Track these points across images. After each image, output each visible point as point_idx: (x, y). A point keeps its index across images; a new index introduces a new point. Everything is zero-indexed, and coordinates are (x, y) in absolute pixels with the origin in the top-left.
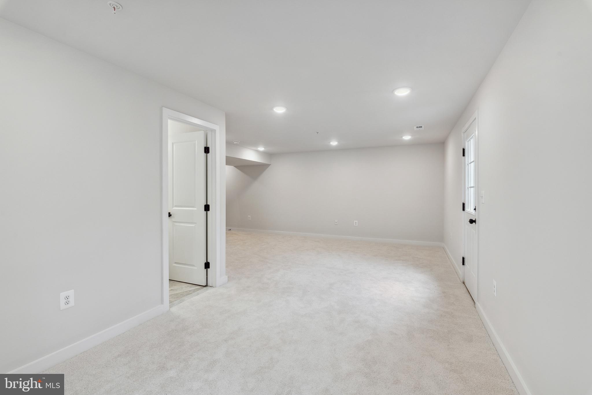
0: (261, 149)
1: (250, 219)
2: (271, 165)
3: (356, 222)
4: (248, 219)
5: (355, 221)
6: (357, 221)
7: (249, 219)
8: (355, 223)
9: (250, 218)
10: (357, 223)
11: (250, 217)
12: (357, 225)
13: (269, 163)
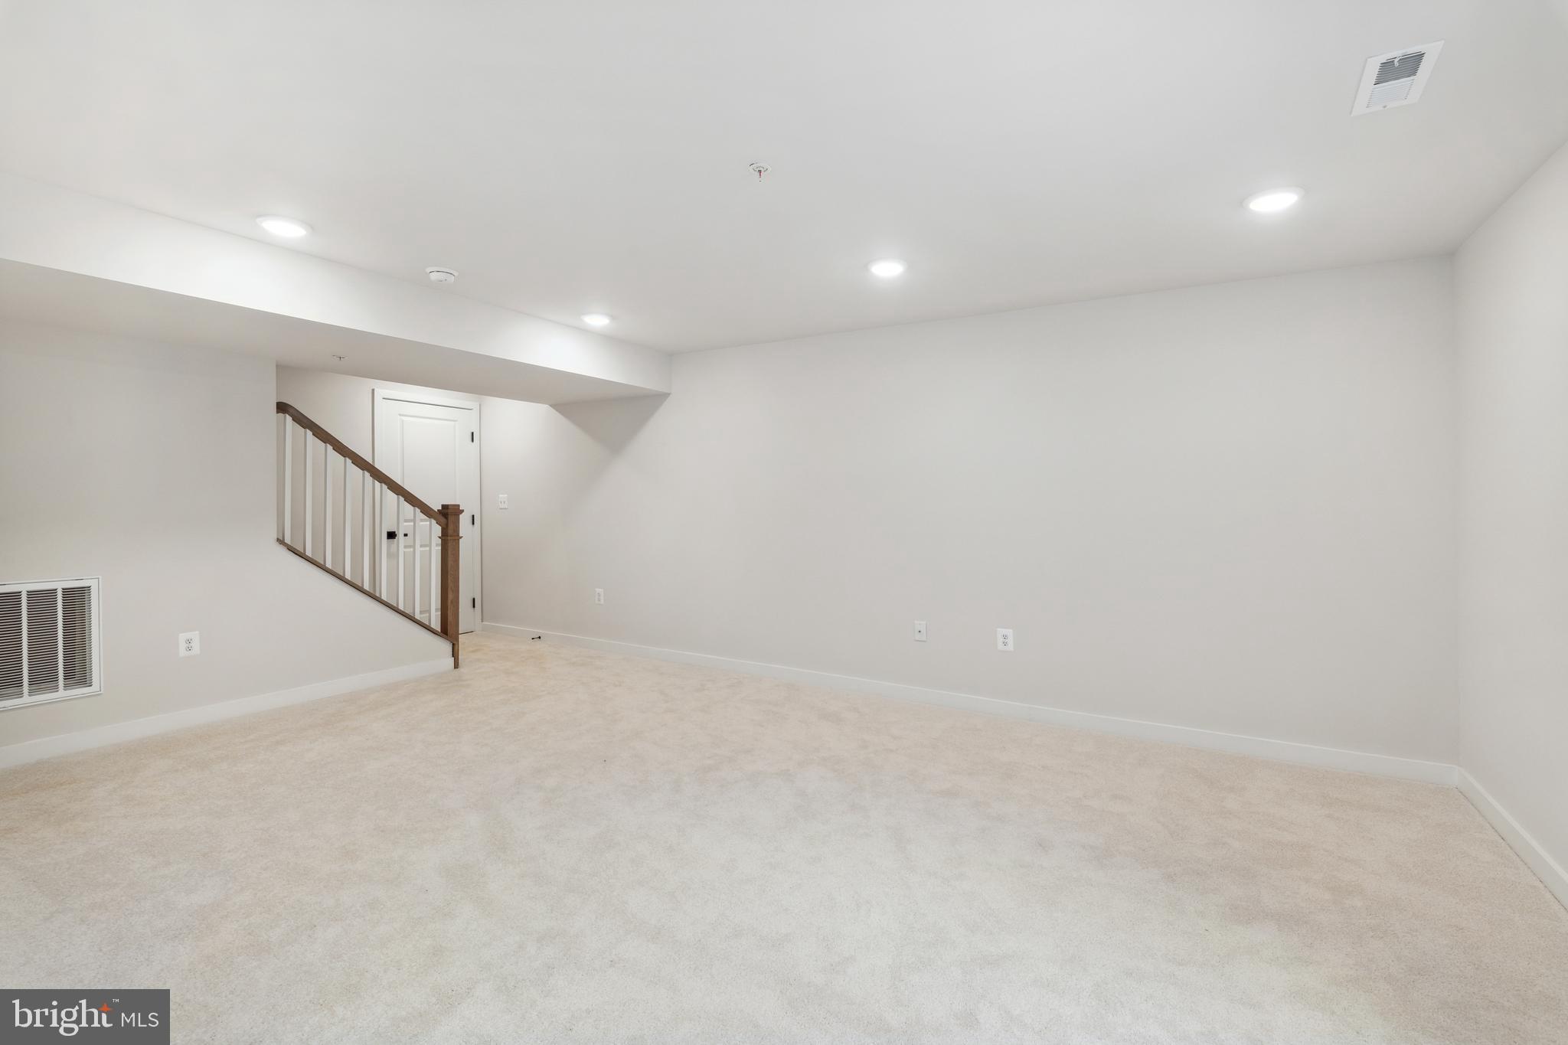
0: (598, 321)
1: (602, 602)
2: (669, 394)
3: (1005, 637)
4: (597, 602)
5: (1001, 631)
6: (1009, 632)
7: (599, 600)
8: (1000, 640)
9: (602, 598)
10: (1010, 641)
11: (602, 594)
12: (1011, 647)
13: (666, 391)
